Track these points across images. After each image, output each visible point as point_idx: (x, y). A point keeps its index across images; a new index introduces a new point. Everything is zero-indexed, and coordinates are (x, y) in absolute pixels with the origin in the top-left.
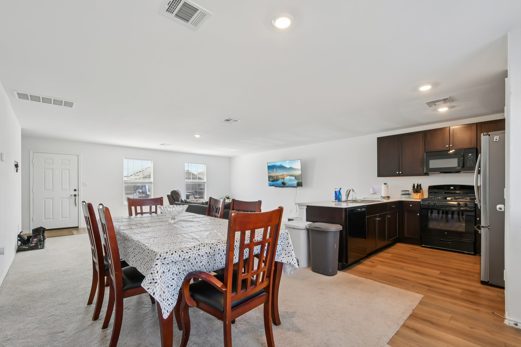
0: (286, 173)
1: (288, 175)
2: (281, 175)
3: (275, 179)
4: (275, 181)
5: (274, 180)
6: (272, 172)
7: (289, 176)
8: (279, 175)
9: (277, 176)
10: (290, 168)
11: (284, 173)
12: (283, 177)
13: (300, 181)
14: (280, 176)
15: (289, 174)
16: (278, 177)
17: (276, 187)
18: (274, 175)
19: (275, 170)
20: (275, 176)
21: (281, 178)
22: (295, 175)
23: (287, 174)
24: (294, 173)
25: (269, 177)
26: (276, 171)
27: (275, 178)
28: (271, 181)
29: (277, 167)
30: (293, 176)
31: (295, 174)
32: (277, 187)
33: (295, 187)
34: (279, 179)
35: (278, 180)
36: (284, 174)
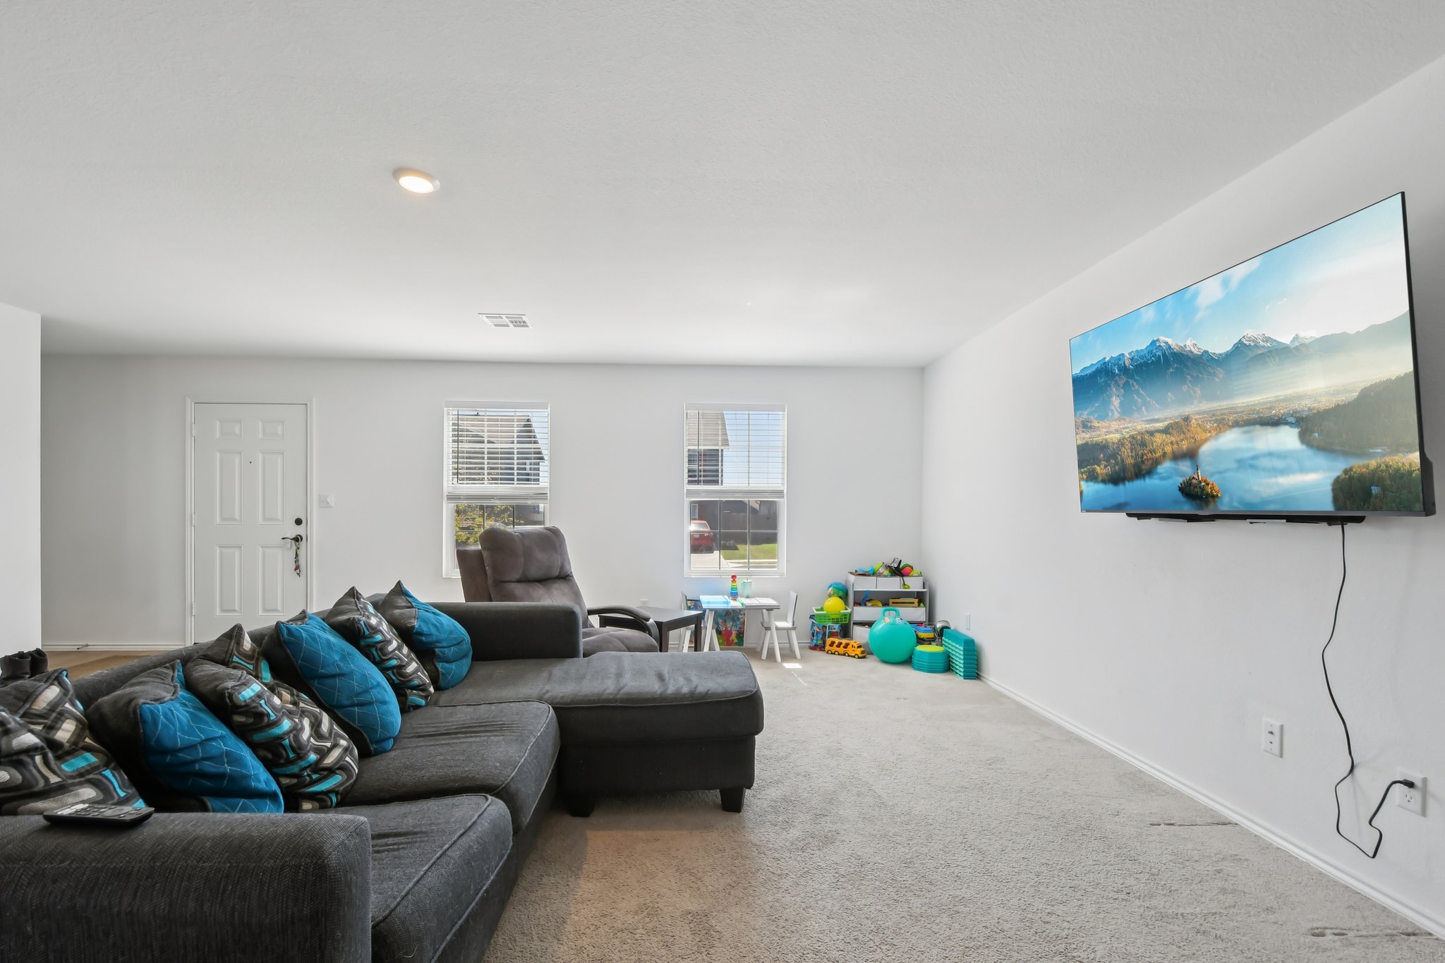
0: (1206, 406)
1: (1223, 423)
2: (1166, 431)
3: (1130, 461)
4: (1130, 479)
5: (1124, 469)
6: (1101, 418)
7: (1237, 424)
8: (1152, 433)
9: (1139, 442)
10: (1240, 348)
11: (1188, 410)
12: (1185, 445)
13: (1373, 463)
14: (1159, 438)
15: (1233, 410)
16: (1143, 444)
17: (1141, 516)
18: (1115, 437)
19: (1116, 402)
20: (1121, 443)
21: (1168, 449)
22: (1296, 406)
23: (1212, 413)
24: (1282, 393)
25: (1088, 456)
26: (1121, 403)
27: (1127, 456)
28: (1104, 481)
29: (1124, 370)
30: (1276, 422)
31: (1299, 397)
32: (1153, 519)
33: (1329, 519)
34: (1157, 462)
35: (1150, 472)
36: (1187, 419)
